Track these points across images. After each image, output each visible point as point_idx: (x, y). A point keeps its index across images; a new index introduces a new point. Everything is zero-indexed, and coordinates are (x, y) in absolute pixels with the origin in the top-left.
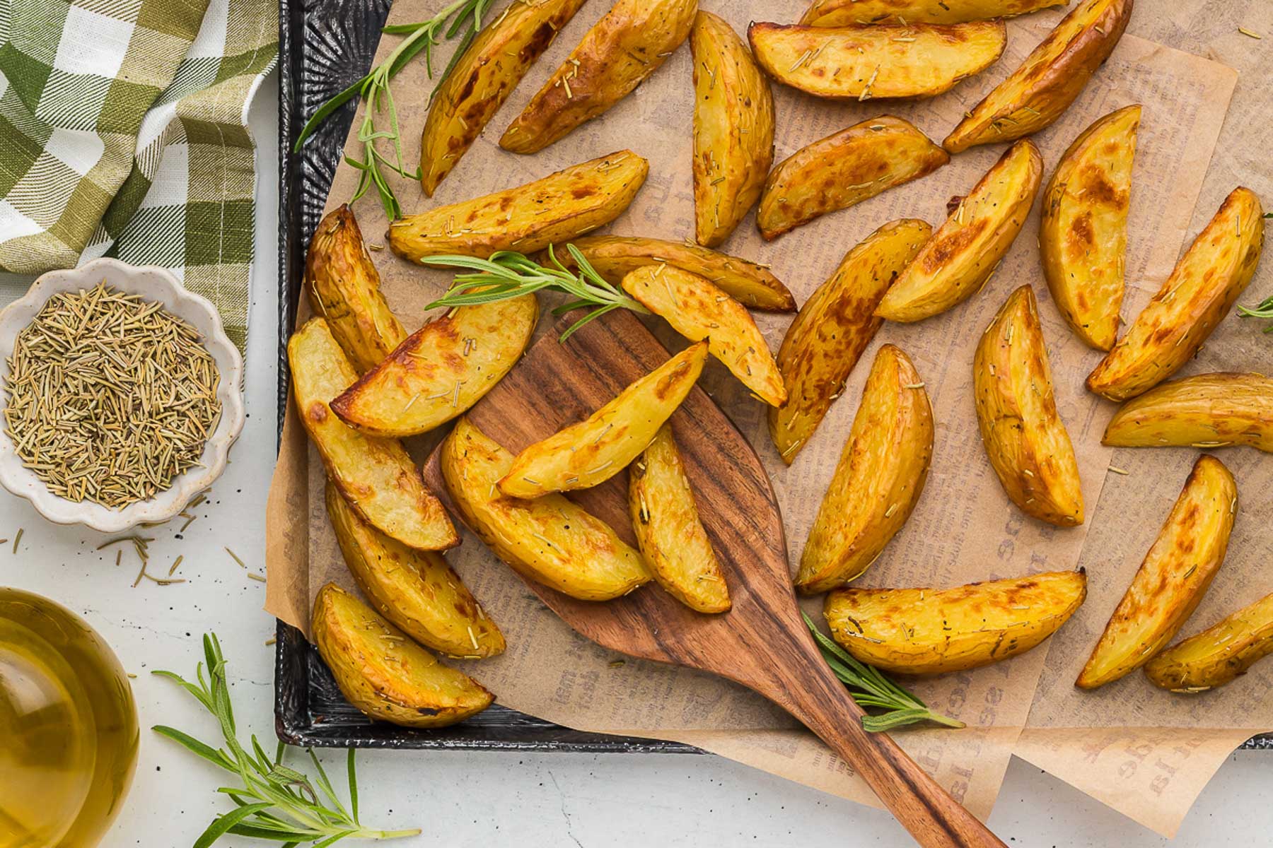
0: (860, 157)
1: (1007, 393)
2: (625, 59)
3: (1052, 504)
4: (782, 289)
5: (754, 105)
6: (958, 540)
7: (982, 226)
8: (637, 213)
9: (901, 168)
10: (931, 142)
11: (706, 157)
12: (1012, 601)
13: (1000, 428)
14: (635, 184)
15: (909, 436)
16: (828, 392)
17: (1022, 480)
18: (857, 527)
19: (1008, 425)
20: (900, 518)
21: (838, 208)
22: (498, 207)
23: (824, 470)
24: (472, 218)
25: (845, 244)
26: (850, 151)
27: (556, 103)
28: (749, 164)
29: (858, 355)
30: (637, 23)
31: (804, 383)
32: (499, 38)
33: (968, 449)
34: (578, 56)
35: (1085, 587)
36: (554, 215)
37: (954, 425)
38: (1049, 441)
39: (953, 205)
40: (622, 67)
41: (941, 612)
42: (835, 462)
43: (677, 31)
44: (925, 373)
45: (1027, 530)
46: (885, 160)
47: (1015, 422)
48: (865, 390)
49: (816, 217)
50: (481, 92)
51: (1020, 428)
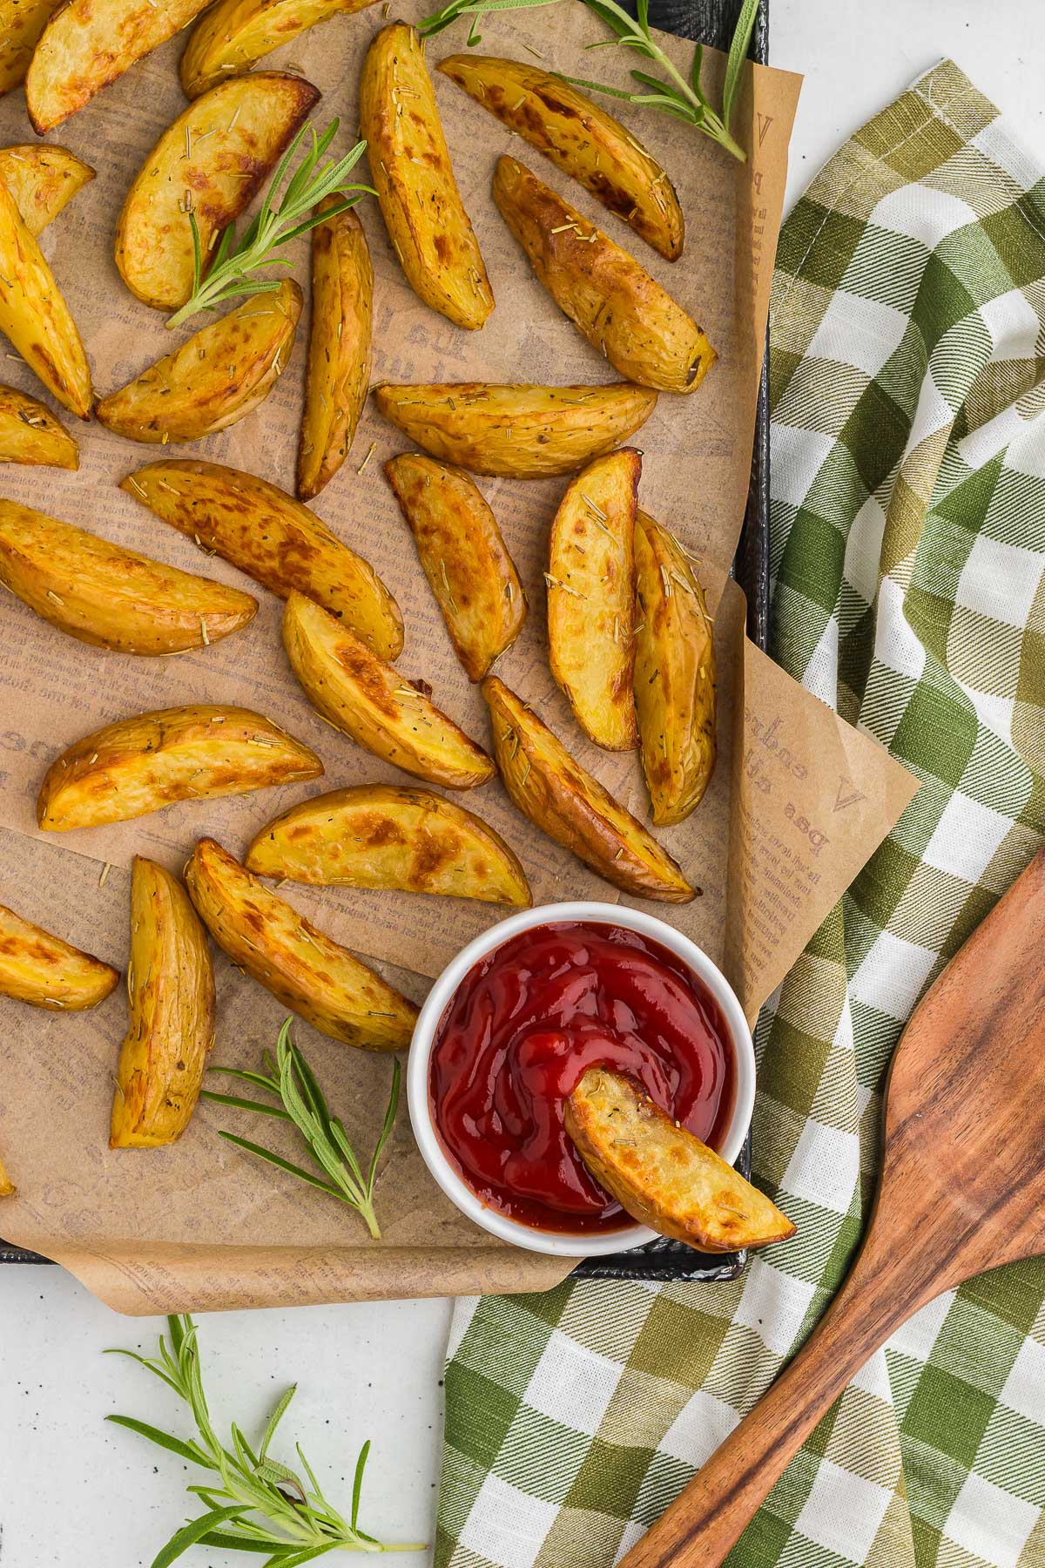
0: (476, 572)
1: (189, 734)
2: (599, 299)
3: (59, 789)
4: (322, 481)
5: (541, 448)
6: (26, 685)
7: (389, 712)
8: (419, 316)
9: (465, 626)
10: (493, 658)
11: (483, 394)
13: (150, 729)
14: (451, 311)
15: (144, 622)
16: (202, 533)
17: (89, 751)
18: (39, 559)
19: (152, 736)
20: (49, 612)
21: (420, 550)
22: (429, 150)
23: (113, 529)
24: (416, 119)
25: (379, 560)
26: (482, 559)
27: (546, 214)
28: (470, 439)
29: (247, 570)
30: (639, 312)
31: (211, 501)
32: (614, 141)
33: (133, 699)
34: (602, 241)
36: (415, 212)
37: (162, 683)
38: (135, 788)
39: (421, 686)
40: (590, 296)
42: (122, 543)
43: (632, 363)
44: (224, 650)
45: (33, 768)
46: (473, 603)
47: (155, 744)
48: (206, 580)
49: (409, 522)
50: (555, 123)
51: (148, 749)
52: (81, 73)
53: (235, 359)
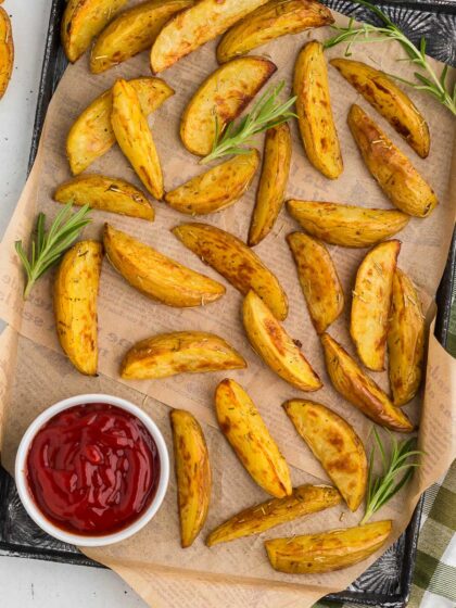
0: (324, 287)
1: (192, 346)
2: (390, 173)
3: (133, 362)
4: (260, 239)
5: (357, 237)
6: (121, 313)
8: (310, 171)
9: (317, 310)
10: (328, 325)
11: (334, 209)
12: (86, 336)
13: (175, 340)
14: (325, 171)
15: (177, 294)
16: (205, 256)
17: (147, 348)
18: (134, 261)
19: (176, 344)
20: (136, 284)
21: (300, 275)
22: (322, 98)
23: (166, 249)
24: (319, 85)
25: (281, 276)
26: (328, 282)
27: (372, 134)
28: (327, 230)
29: (223, 274)
30: (407, 182)
31: (211, 243)
32: (405, 107)
33: (167, 325)
34: (394, 149)
35: (88, 375)
36: (314, 127)
37: (181, 320)
38: (165, 365)
39: (297, 343)
40: (386, 172)
41: (85, 299)
42: (169, 256)
43: (401, 203)
44: (209, 308)
45: (121, 350)
46: (322, 300)
47: (176, 348)
48: (204, 276)
49: (296, 262)
50: (379, 94)
51: (173, 350)
52: (174, 50)
53: (229, 183)
